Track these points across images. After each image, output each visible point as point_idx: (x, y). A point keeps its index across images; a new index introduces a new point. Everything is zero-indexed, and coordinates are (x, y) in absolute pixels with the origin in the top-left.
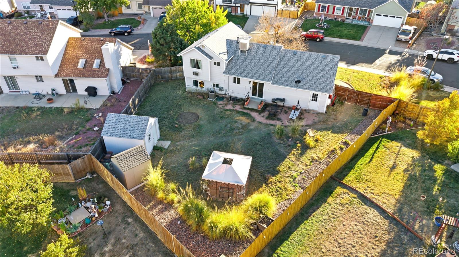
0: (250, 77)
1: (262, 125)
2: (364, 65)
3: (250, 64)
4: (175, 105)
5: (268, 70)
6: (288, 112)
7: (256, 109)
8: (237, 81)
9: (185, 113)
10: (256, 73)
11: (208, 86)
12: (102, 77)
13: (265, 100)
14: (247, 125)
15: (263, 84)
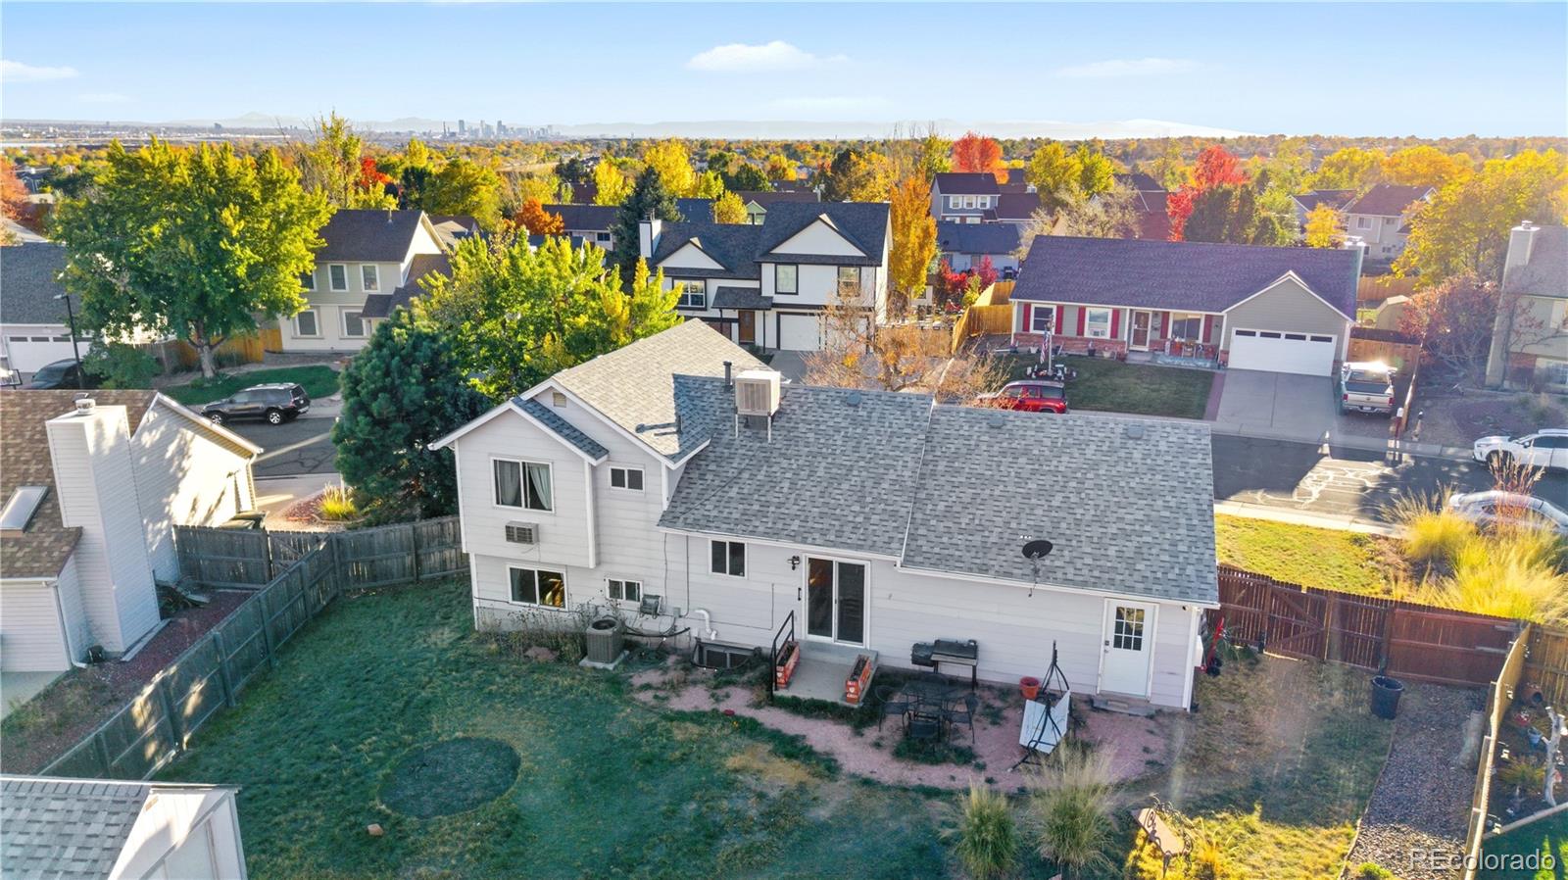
0: (792, 537)
1: (880, 794)
2: (1259, 495)
3: (788, 475)
4: (400, 704)
5: (879, 500)
6: (1005, 713)
7: (834, 705)
8: (729, 559)
9: (441, 745)
10: (822, 515)
11: (586, 594)
12: (31, 573)
13: (878, 655)
14: (798, 798)
15: (862, 567)
